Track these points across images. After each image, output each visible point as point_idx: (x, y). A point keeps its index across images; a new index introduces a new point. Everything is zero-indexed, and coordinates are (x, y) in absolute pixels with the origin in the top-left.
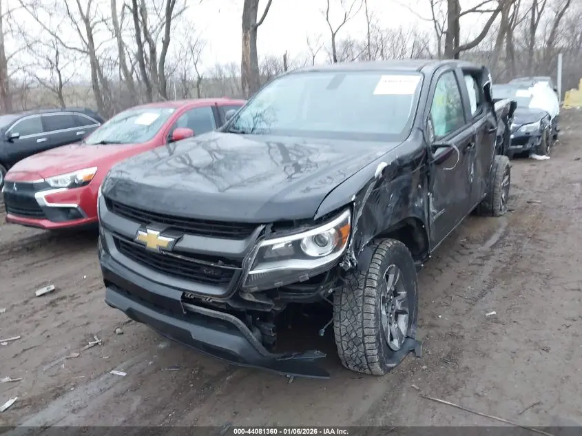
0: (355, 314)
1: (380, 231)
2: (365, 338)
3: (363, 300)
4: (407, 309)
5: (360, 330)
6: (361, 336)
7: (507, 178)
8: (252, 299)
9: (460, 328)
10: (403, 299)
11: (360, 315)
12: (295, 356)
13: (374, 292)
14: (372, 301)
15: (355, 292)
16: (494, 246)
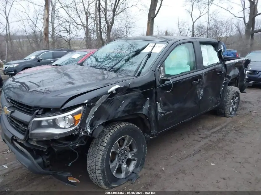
0: (94, 158)
1: (112, 119)
2: (96, 170)
3: (98, 151)
4: (136, 159)
5: (94, 166)
6: (95, 169)
7: (237, 98)
8: (35, 144)
9: (163, 173)
10: (134, 153)
11: (95, 159)
12: (59, 173)
13: (103, 148)
14: (101, 153)
15: (96, 147)
16: (214, 133)
